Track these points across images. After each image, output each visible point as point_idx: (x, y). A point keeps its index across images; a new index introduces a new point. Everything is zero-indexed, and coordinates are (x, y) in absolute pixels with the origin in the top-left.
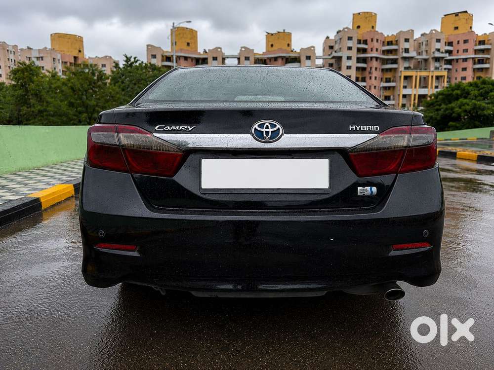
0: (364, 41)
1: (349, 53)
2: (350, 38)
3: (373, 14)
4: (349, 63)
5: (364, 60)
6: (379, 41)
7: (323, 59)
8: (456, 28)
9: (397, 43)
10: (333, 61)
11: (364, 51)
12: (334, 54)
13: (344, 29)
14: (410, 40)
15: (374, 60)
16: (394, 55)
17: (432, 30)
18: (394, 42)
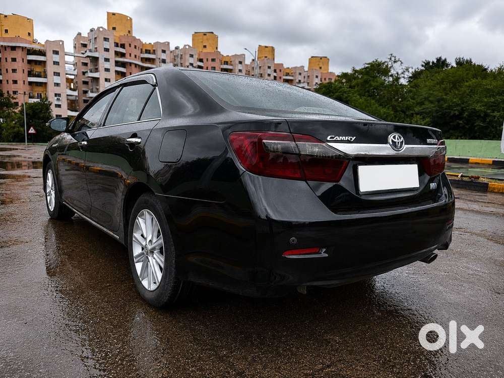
0: (121, 44)
1: (106, 55)
2: (106, 39)
3: (129, 18)
4: (107, 65)
5: (123, 65)
6: (137, 48)
7: (74, 56)
8: (205, 47)
9: (154, 52)
10: (87, 61)
11: (123, 55)
12: (89, 54)
13: (99, 28)
14: (167, 52)
15: (133, 66)
16: (152, 64)
17: (185, 46)
18: (151, 51)
